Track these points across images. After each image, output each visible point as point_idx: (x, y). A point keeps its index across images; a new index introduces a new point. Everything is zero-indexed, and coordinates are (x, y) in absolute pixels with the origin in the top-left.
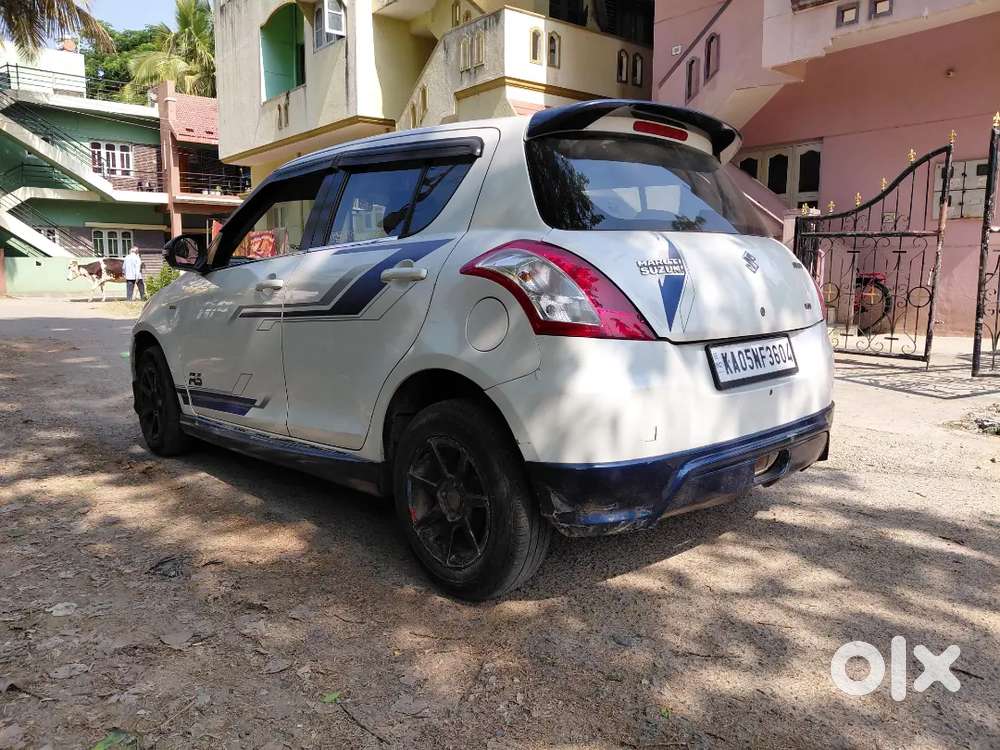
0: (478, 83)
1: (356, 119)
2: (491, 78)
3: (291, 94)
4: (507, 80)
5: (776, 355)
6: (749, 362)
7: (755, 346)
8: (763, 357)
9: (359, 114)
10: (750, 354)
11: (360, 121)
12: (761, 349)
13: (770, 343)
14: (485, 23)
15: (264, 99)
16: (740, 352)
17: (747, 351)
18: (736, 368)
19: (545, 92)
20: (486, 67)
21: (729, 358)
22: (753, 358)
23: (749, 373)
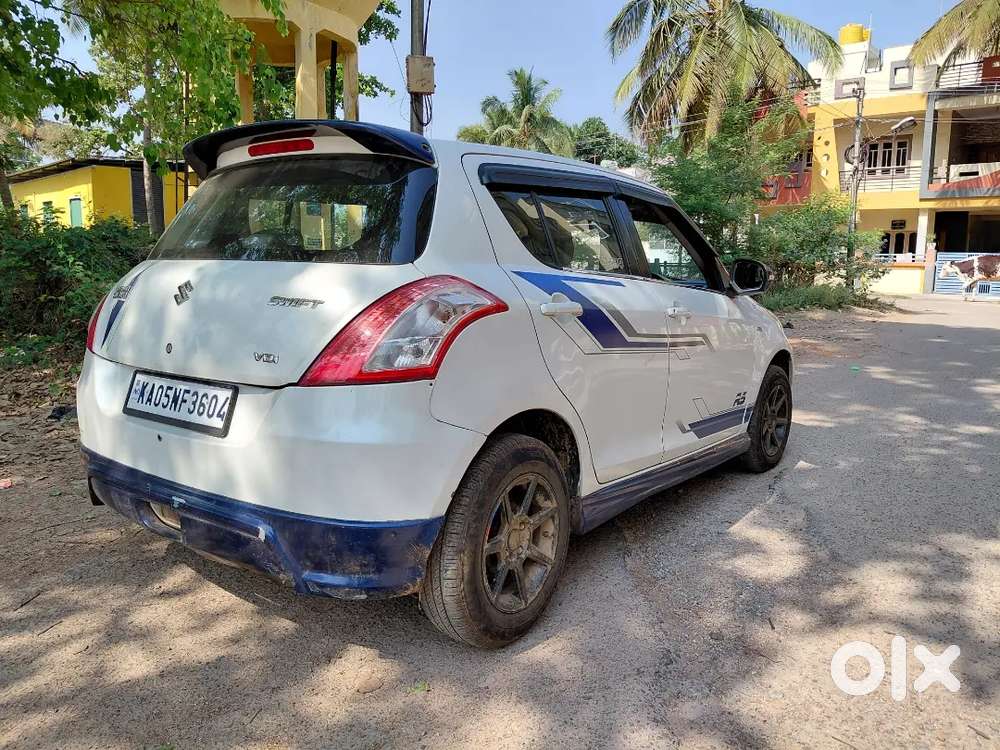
5: (202, 405)
6: (164, 400)
7: (182, 386)
8: (184, 401)
10: (171, 393)
12: (188, 392)
13: (202, 389)
16: (161, 387)
17: (170, 388)
18: (149, 400)
21: (149, 388)
22: (171, 396)
23: (159, 411)
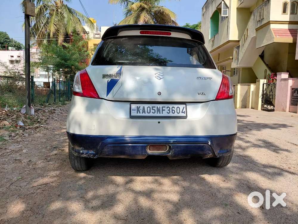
0: (262, 24)
1: (229, 41)
2: (266, 22)
3: (215, 36)
4: (271, 22)
5: (173, 110)
6: (152, 111)
8: (163, 110)
9: (230, 39)
11: (230, 42)
12: (163, 107)
14: (265, 4)
15: (210, 38)
16: (149, 107)
17: (153, 107)
18: (144, 112)
19: (289, 24)
20: (265, 19)
23: (151, 115)
